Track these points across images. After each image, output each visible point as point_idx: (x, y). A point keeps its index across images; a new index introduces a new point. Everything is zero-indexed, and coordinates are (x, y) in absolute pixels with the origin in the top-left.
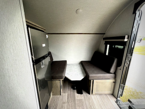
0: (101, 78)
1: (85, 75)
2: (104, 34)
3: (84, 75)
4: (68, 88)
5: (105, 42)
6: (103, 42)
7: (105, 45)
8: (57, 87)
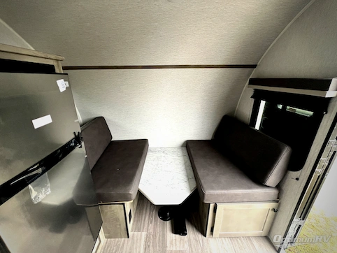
0: (239, 200)
1: (194, 186)
2: (254, 66)
3: (190, 187)
4: (148, 214)
5: (256, 91)
6: (249, 91)
7: (253, 100)
8: (117, 220)
